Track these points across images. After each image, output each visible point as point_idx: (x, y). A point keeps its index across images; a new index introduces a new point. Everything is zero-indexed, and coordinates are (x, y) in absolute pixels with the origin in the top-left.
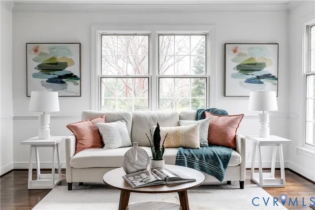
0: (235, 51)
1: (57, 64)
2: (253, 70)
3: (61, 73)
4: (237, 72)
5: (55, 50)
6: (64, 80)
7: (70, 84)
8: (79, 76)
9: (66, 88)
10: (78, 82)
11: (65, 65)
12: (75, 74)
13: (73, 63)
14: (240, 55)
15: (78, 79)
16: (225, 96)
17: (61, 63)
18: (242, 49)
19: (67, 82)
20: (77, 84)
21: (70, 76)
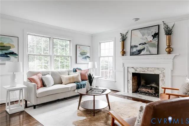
0: (79, 48)
1: (4, 46)
2: (84, 55)
3: (6, 52)
4: (80, 55)
5: (2, 39)
6: (8, 55)
7: (12, 57)
8: (17, 54)
9: (10, 60)
10: (17, 56)
11: (9, 47)
12: (15, 52)
13: (14, 47)
14: (81, 49)
15: (17, 55)
16: (76, 63)
17: (7, 47)
18: (81, 47)
19: (10, 57)
20: (17, 58)
21: (12, 53)
